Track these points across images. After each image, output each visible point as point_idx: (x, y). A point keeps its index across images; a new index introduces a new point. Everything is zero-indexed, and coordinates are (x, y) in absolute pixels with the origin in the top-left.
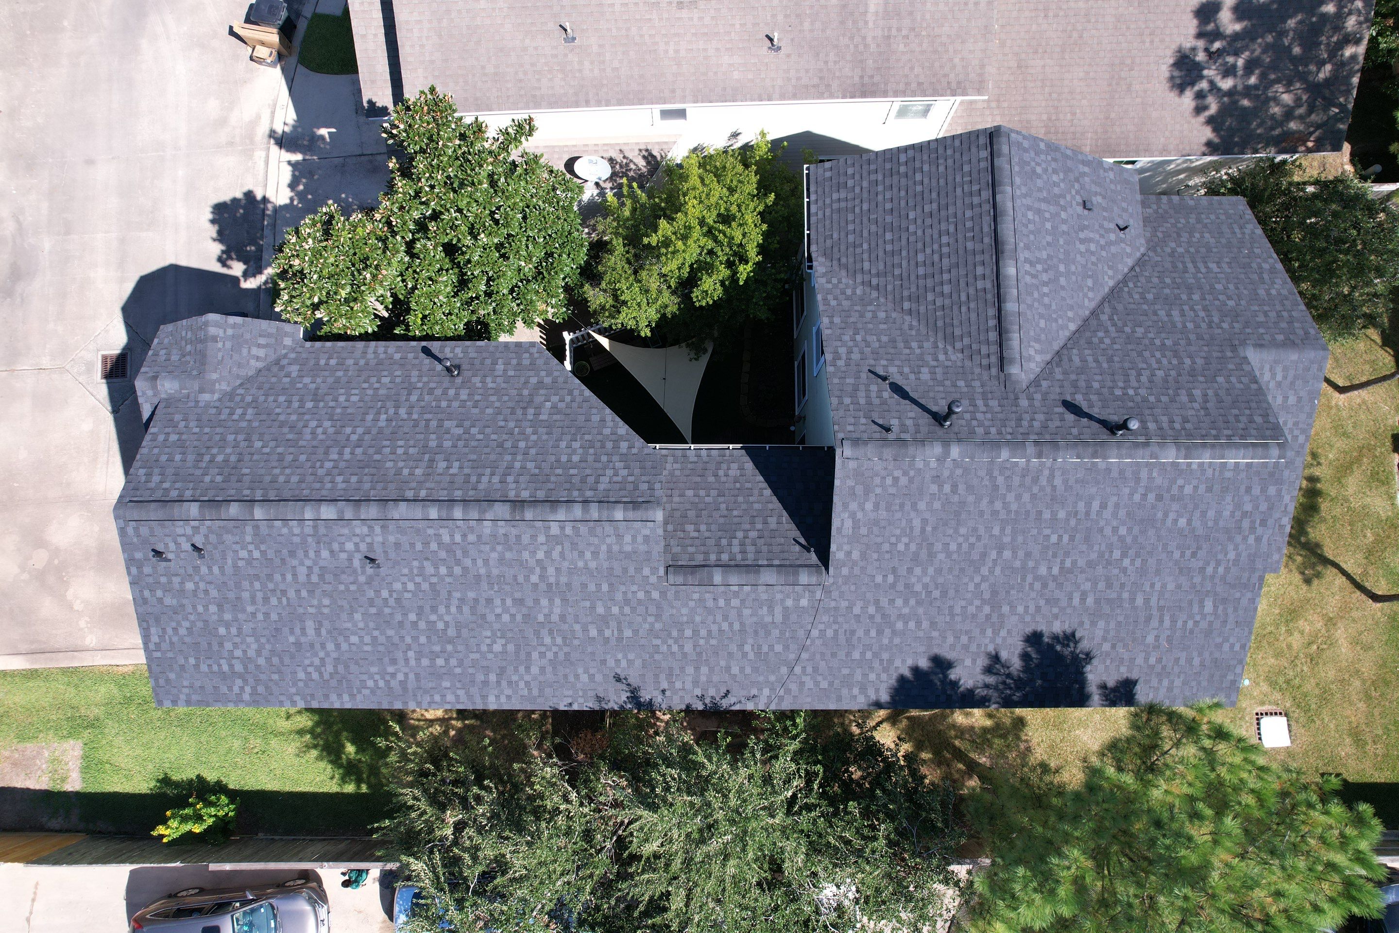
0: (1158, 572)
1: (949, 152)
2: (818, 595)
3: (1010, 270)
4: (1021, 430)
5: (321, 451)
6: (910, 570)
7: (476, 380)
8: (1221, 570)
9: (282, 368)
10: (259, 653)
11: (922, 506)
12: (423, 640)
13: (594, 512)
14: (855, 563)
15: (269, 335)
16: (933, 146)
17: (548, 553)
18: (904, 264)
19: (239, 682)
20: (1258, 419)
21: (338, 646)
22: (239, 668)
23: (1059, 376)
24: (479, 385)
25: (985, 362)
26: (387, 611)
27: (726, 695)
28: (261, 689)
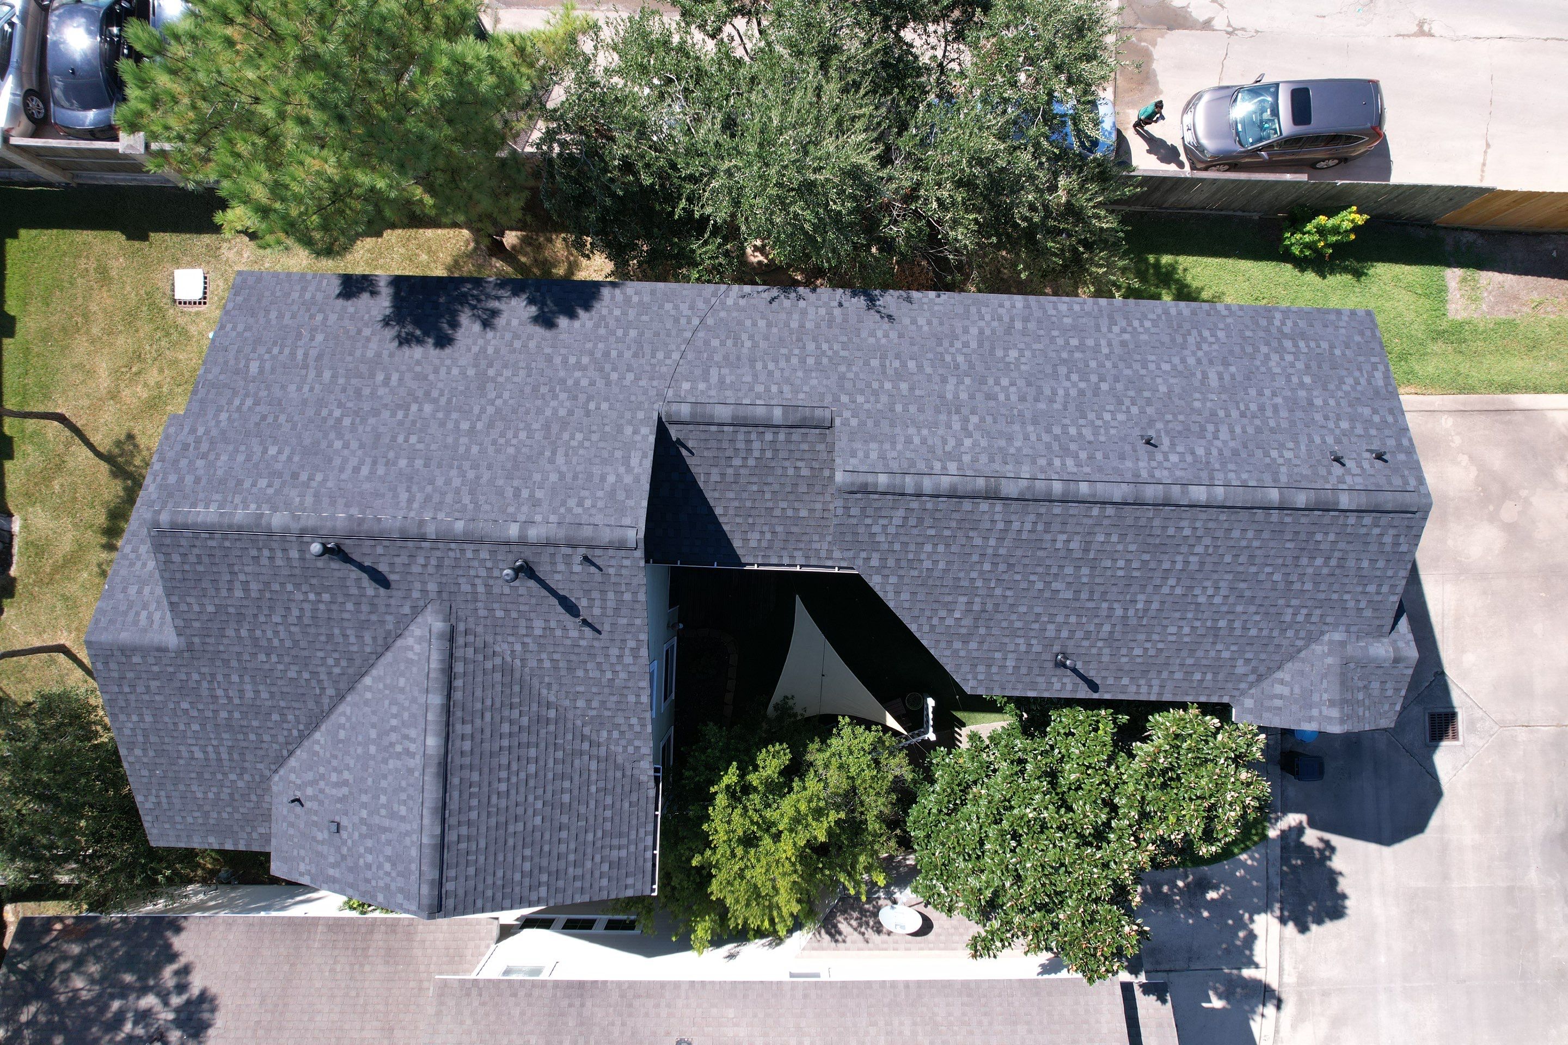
0: (304, 402)
1: (489, 893)
2: (670, 393)
3: (433, 742)
4: (438, 554)
5: (1208, 567)
6: (571, 413)
7: (1037, 648)
8: (237, 402)
9: (1254, 670)
10: (1267, 357)
11: (554, 477)
12: (1093, 364)
13: (909, 483)
14: (630, 422)
15: (1269, 709)
16: (507, 902)
17: (960, 443)
18: (551, 763)
19: (1287, 330)
20: (176, 558)
21: (1183, 360)
22: (1288, 344)
23: (389, 618)
24: (1034, 642)
25: (471, 638)
26: (1132, 393)
27: (773, 300)
28: (1263, 322)
